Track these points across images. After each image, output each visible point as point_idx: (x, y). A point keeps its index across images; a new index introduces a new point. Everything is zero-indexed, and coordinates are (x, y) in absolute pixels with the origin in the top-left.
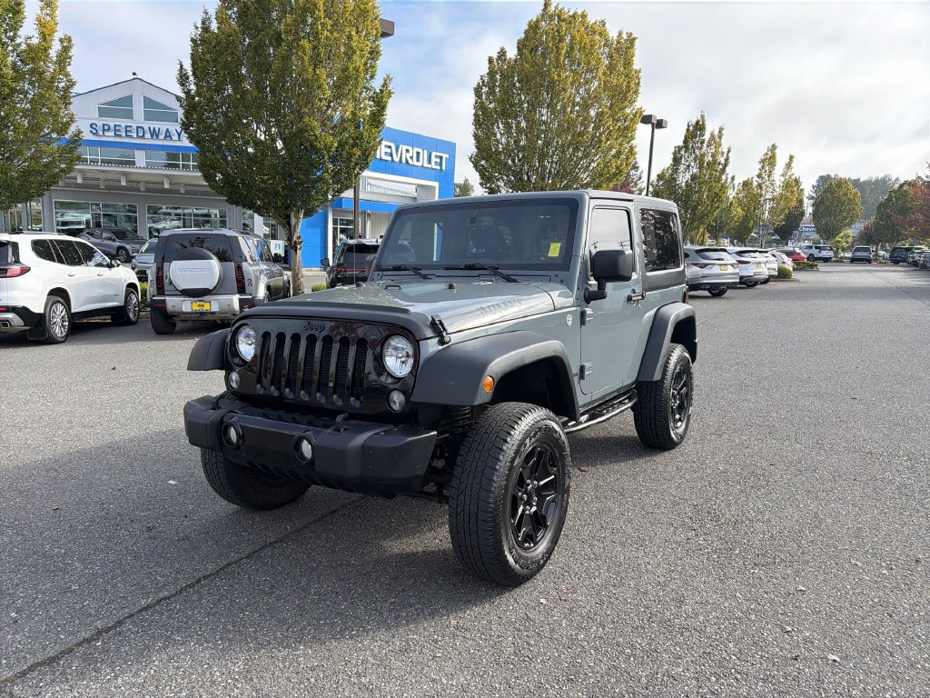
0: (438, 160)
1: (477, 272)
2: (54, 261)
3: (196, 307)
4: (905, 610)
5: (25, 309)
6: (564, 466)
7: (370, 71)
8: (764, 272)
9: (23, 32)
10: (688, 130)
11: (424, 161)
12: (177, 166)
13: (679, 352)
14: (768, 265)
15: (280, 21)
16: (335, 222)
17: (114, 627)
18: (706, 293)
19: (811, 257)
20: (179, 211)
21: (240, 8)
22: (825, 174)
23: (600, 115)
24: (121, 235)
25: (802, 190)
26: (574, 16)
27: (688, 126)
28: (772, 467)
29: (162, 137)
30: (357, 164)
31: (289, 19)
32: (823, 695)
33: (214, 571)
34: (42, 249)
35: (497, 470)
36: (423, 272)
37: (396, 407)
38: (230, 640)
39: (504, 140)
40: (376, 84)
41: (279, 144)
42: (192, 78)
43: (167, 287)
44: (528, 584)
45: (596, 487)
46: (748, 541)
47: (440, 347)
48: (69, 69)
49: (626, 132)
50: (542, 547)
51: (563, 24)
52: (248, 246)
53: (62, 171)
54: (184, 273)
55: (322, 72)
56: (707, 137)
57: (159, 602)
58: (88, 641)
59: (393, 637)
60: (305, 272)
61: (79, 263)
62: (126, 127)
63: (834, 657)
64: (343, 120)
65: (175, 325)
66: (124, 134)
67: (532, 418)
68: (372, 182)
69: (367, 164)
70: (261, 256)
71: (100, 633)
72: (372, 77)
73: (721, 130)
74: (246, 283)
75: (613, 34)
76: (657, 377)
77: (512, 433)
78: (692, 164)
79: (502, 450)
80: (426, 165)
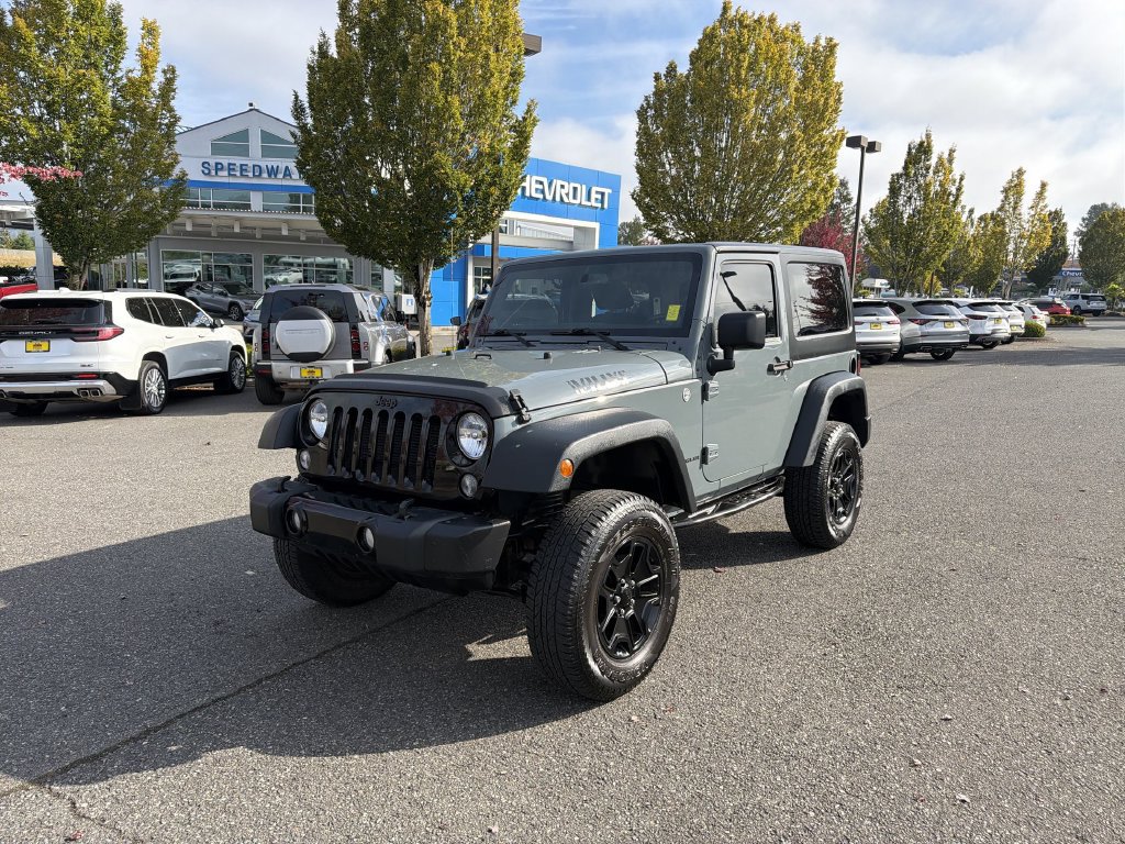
0: (599, 197)
1: (585, 339)
2: (150, 321)
3: (305, 374)
4: (1070, 747)
5: (117, 375)
6: (670, 566)
7: (510, 94)
8: (1004, 330)
9: (125, 64)
10: (909, 153)
11: (582, 198)
12: (298, 209)
13: (840, 431)
14: (1011, 321)
15: (407, 40)
16: (477, 272)
17: (164, 726)
18: (928, 355)
19: (1077, 310)
20: (300, 261)
21: (362, 29)
22: (1099, 203)
23: (792, 138)
24: (233, 289)
25: (1065, 224)
26: (759, 21)
27: (910, 149)
28: (953, 574)
29: (280, 176)
30: (495, 206)
31: (416, 39)
32: (939, 839)
33: (278, 672)
34: (138, 309)
35: (578, 568)
36: (526, 338)
37: (469, 493)
38: (282, 746)
39: (674, 172)
40: (518, 112)
41: (407, 185)
42: (308, 111)
43: (273, 350)
44: (623, 700)
45: (730, 590)
46: (898, 659)
47: (519, 427)
48: (173, 103)
49: (824, 159)
50: (640, 657)
51: (745, 31)
52: (366, 303)
53: (165, 218)
54: (291, 334)
55: (455, 100)
56: (933, 161)
57: (214, 702)
58: (134, 739)
59: (458, 750)
60: (434, 331)
61: (179, 323)
62: (241, 165)
63: (963, 797)
64: (480, 154)
65: (282, 393)
66: (238, 174)
67: (625, 507)
68: (520, 223)
69: (508, 204)
70: (383, 314)
71: (148, 732)
72: (514, 102)
73: (952, 151)
74: (362, 347)
75: (808, 39)
76: (809, 461)
77: (598, 525)
78: (915, 195)
79: (585, 545)
80: (584, 203)
